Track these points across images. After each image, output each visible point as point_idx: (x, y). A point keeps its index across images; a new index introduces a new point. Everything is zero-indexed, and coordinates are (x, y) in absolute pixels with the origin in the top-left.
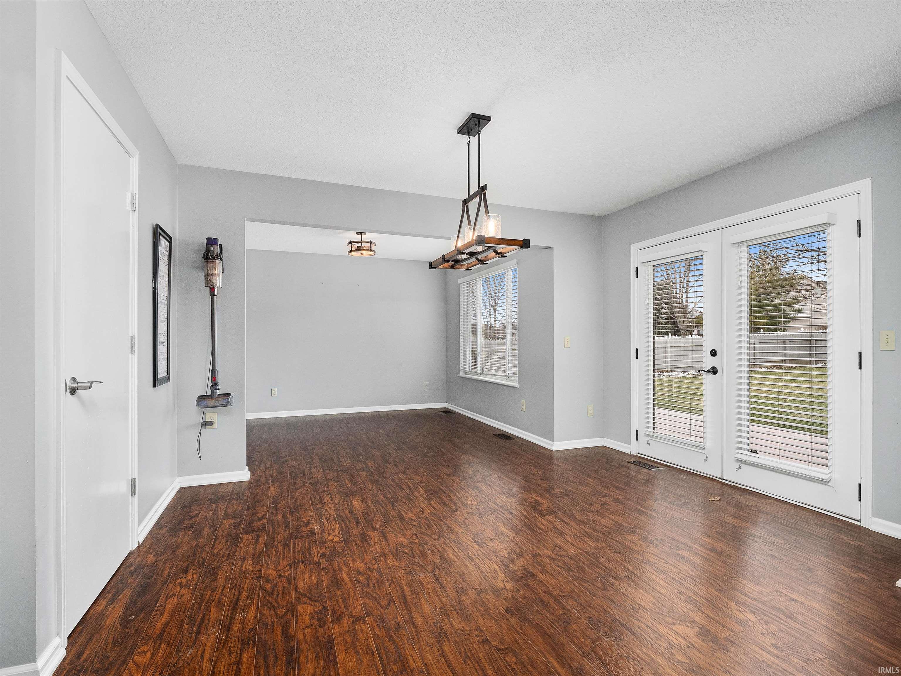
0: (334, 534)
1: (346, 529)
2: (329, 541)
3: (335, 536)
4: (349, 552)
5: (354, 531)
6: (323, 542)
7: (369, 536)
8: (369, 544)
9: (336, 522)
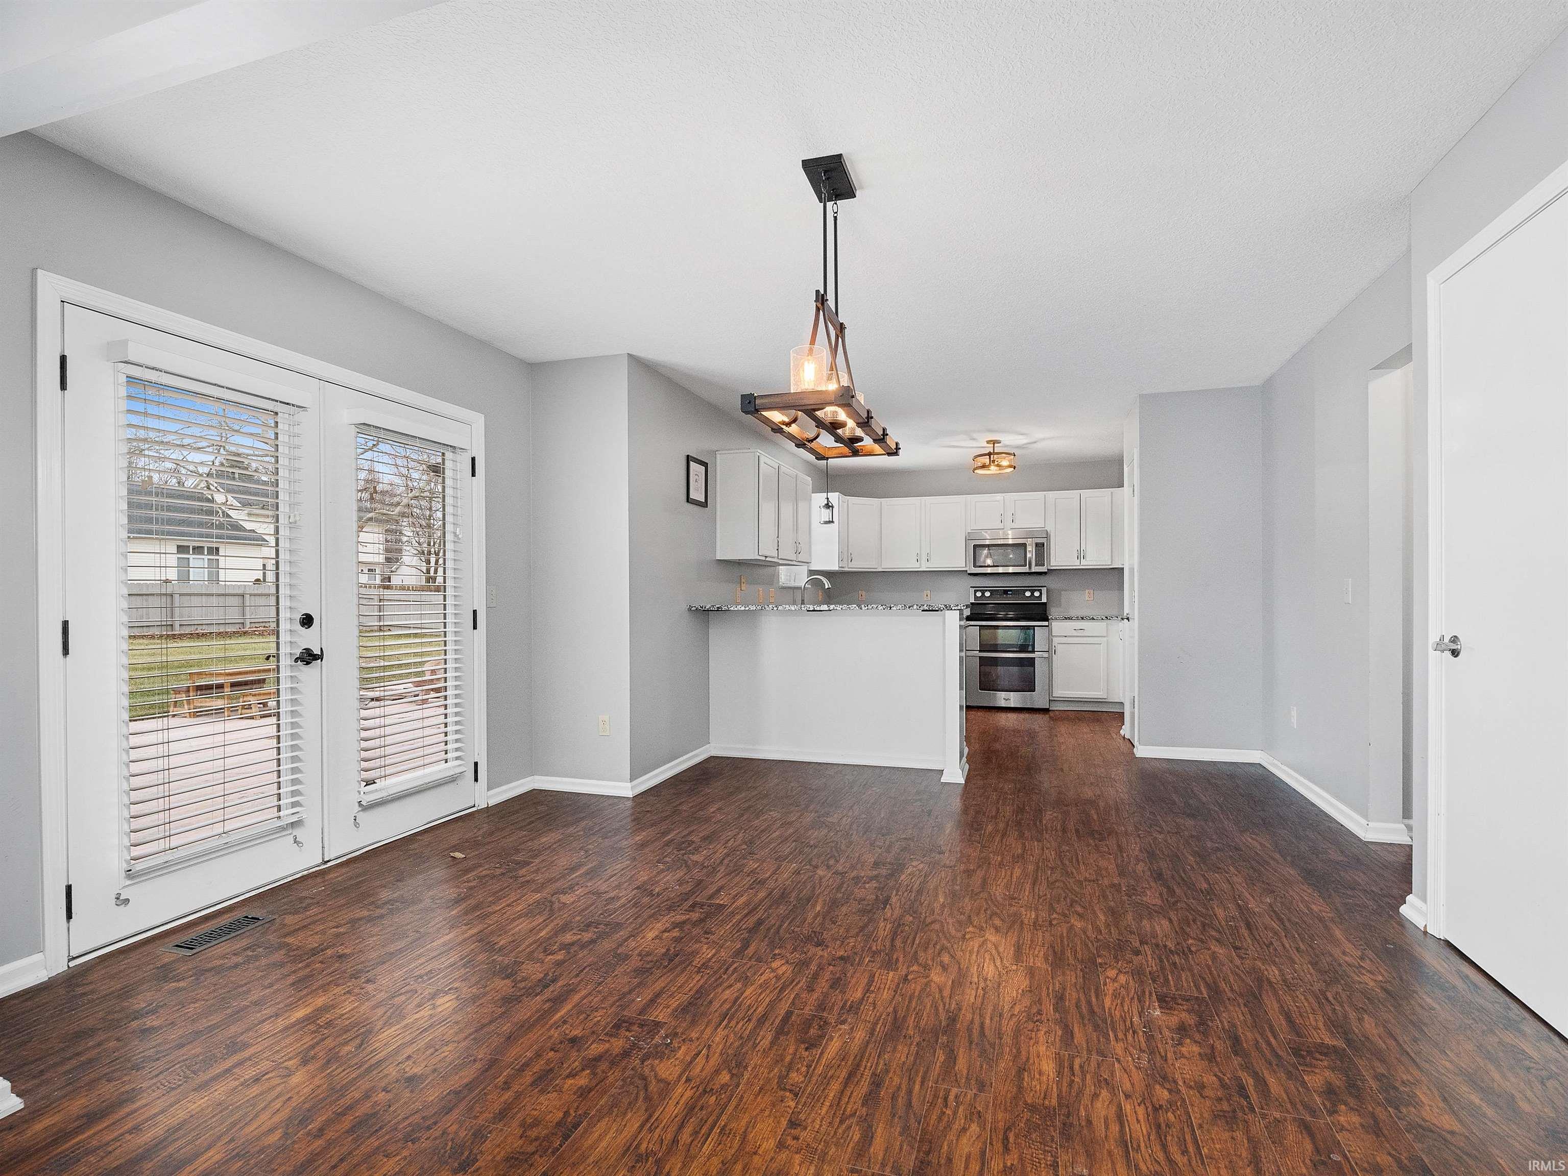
0: (1116, 985)
1: (1089, 989)
2: (1125, 973)
3: (1114, 980)
4: (1090, 944)
5: (1074, 980)
6: (1138, 973)
7: (1046, 959)
8: (1053, 947)
9: (1111, 1015)
